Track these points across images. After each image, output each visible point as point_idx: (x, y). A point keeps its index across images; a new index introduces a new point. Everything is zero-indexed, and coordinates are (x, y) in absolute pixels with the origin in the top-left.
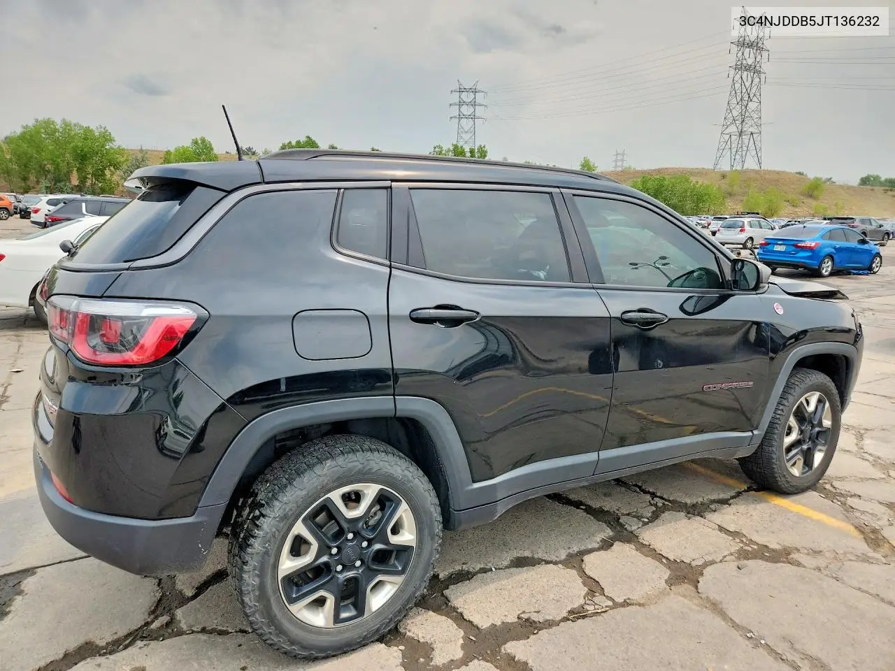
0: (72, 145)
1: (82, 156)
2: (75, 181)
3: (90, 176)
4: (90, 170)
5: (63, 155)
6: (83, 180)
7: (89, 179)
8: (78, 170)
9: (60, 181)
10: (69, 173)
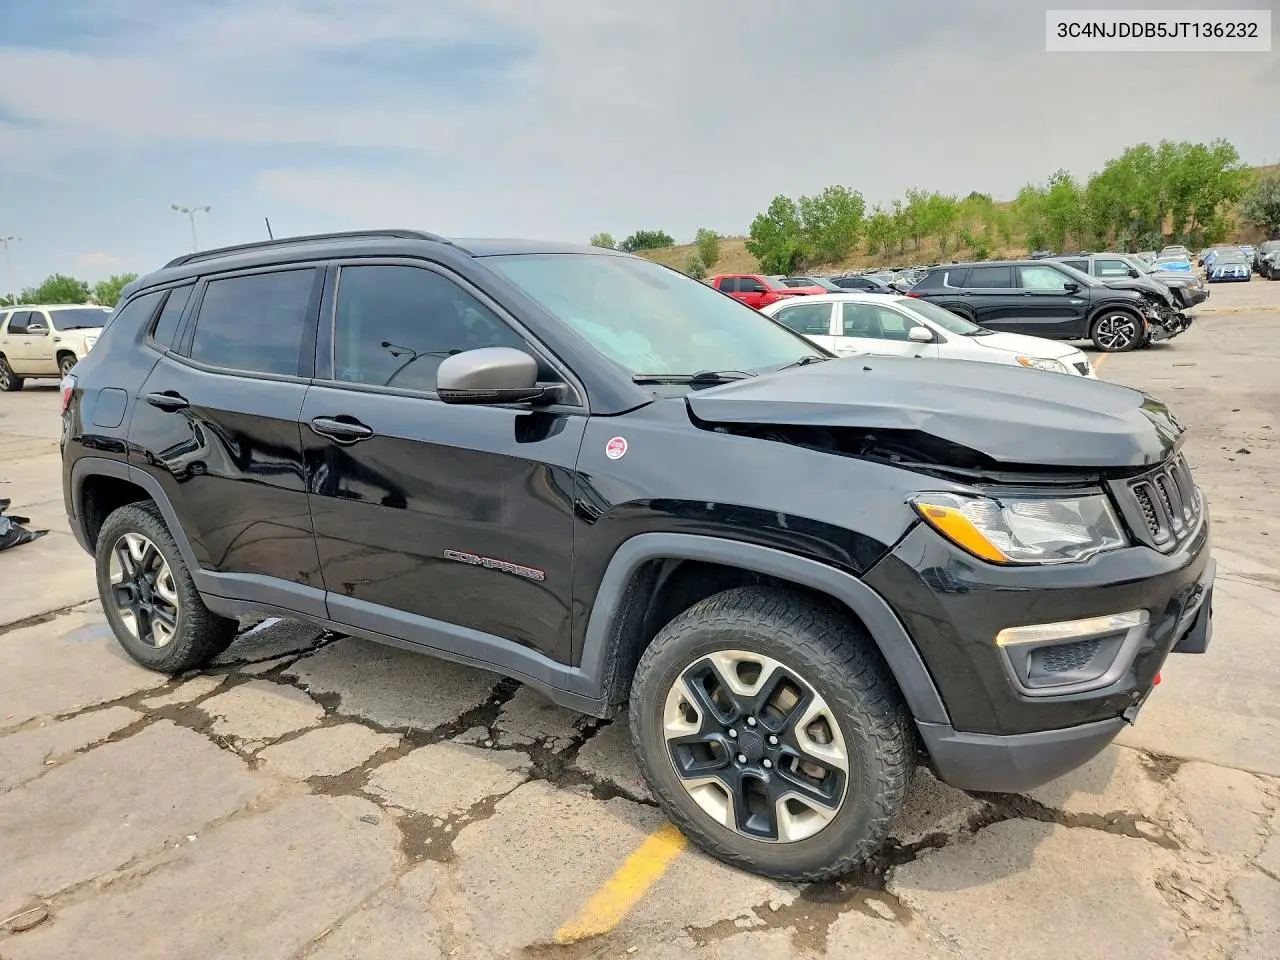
0: (1169, 176)
1: (1183, 189)
2: (1168, 229)
3: (1191, 218)
4: (1192, 209)
5: (1156, 193)
6: (1179, 225)
7: (1189, 222)
8: (1177, 211)
9: (1146, 231)
10: (1162, 216)
